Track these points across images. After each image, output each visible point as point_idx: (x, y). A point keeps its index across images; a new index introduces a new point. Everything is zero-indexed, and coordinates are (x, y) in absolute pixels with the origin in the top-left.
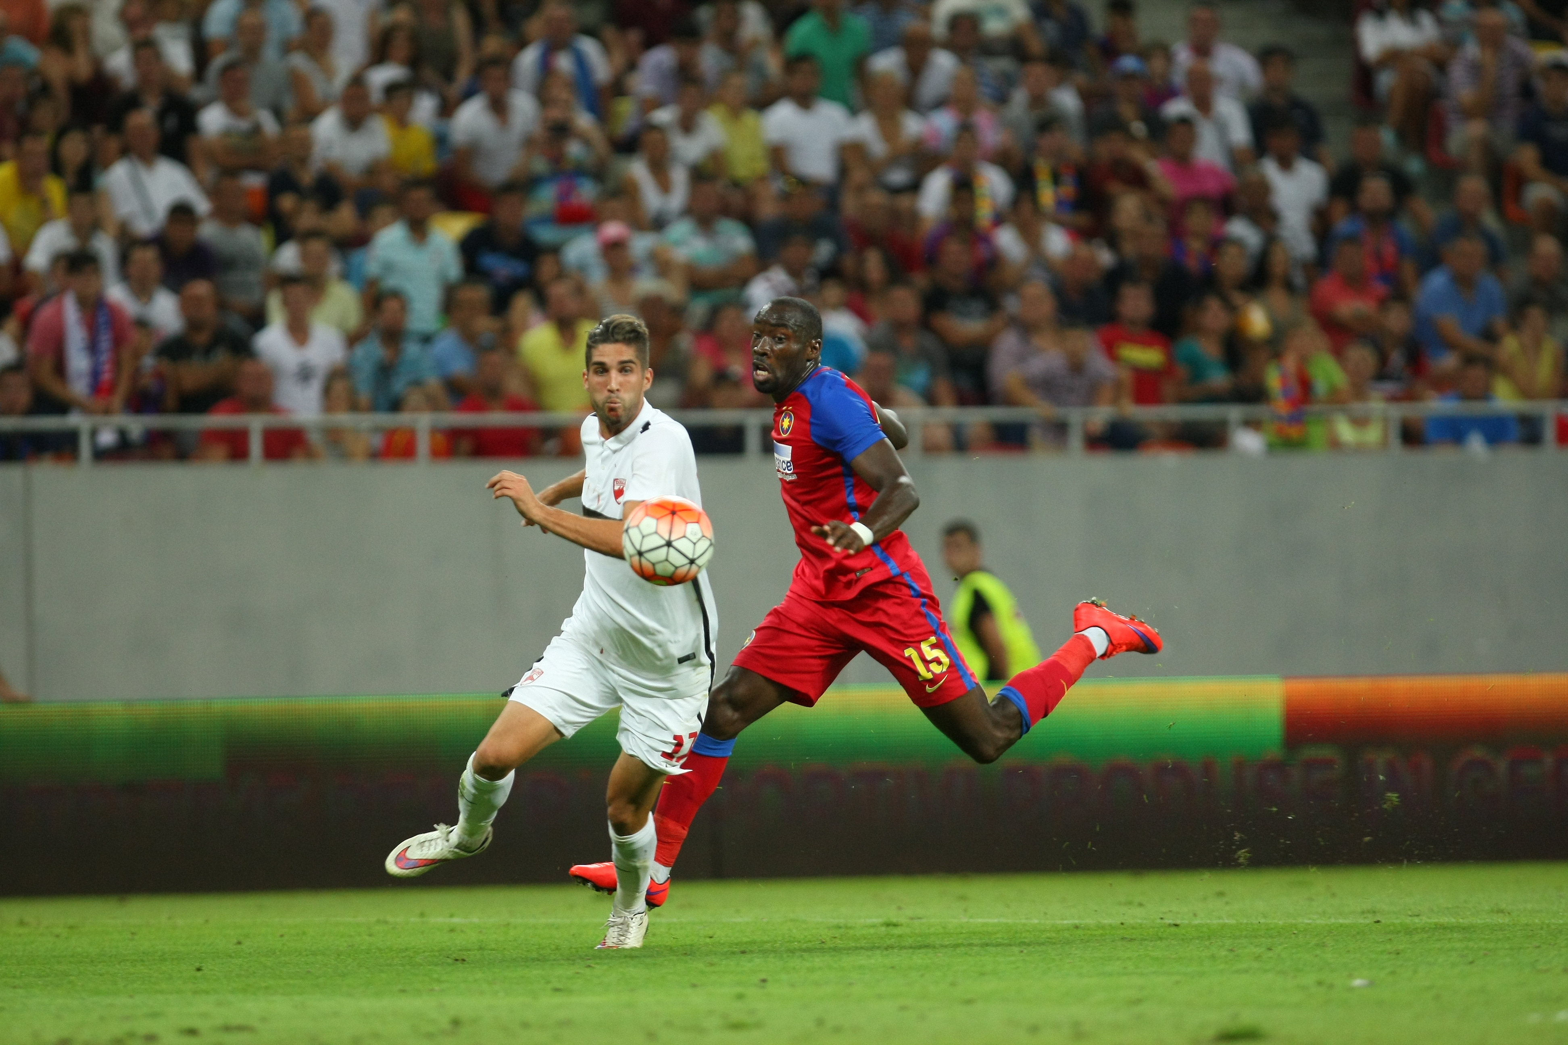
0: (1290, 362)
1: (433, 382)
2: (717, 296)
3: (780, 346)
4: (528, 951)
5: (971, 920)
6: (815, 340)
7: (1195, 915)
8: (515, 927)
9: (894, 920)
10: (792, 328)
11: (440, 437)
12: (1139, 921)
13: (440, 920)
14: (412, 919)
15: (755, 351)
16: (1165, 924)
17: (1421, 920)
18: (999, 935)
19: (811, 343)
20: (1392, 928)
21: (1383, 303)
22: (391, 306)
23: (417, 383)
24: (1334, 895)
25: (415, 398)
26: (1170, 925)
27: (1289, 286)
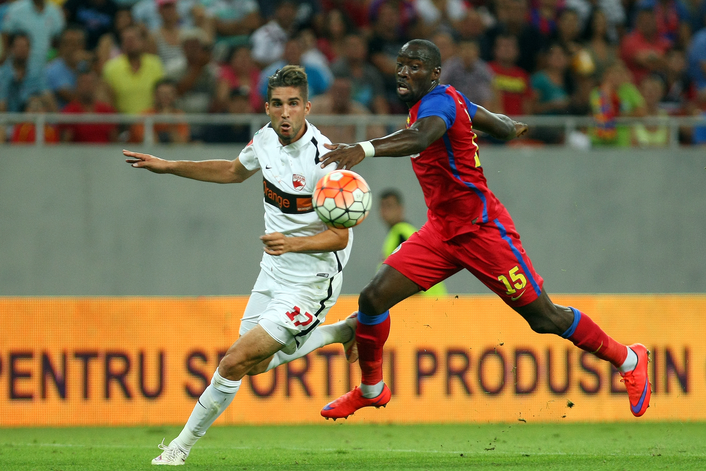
0: (607, 89)
1: (47, 93)
2: (236, 40)
3: (415, 72)
4: (104, 466)
5: (394, 450)
6: (437, 67)
7: (540, 449)
8: (96, 451)
9: (344, 450)
10: (423, 60)
11: (51, 130)
12: (503, 453)
13: (47, 445)
14: (29, 444)
15: (399, 75)
16: (520, 454)
17: (687, 454)
18: (412, 460)
19: (434, 69)
20: (668, 459)
21: (668, 51)
22: (20, 42)
23: (37, 94)
24: (630, 437)
25: (35, 103)
26: (523, 455)
27: (606, 39)
